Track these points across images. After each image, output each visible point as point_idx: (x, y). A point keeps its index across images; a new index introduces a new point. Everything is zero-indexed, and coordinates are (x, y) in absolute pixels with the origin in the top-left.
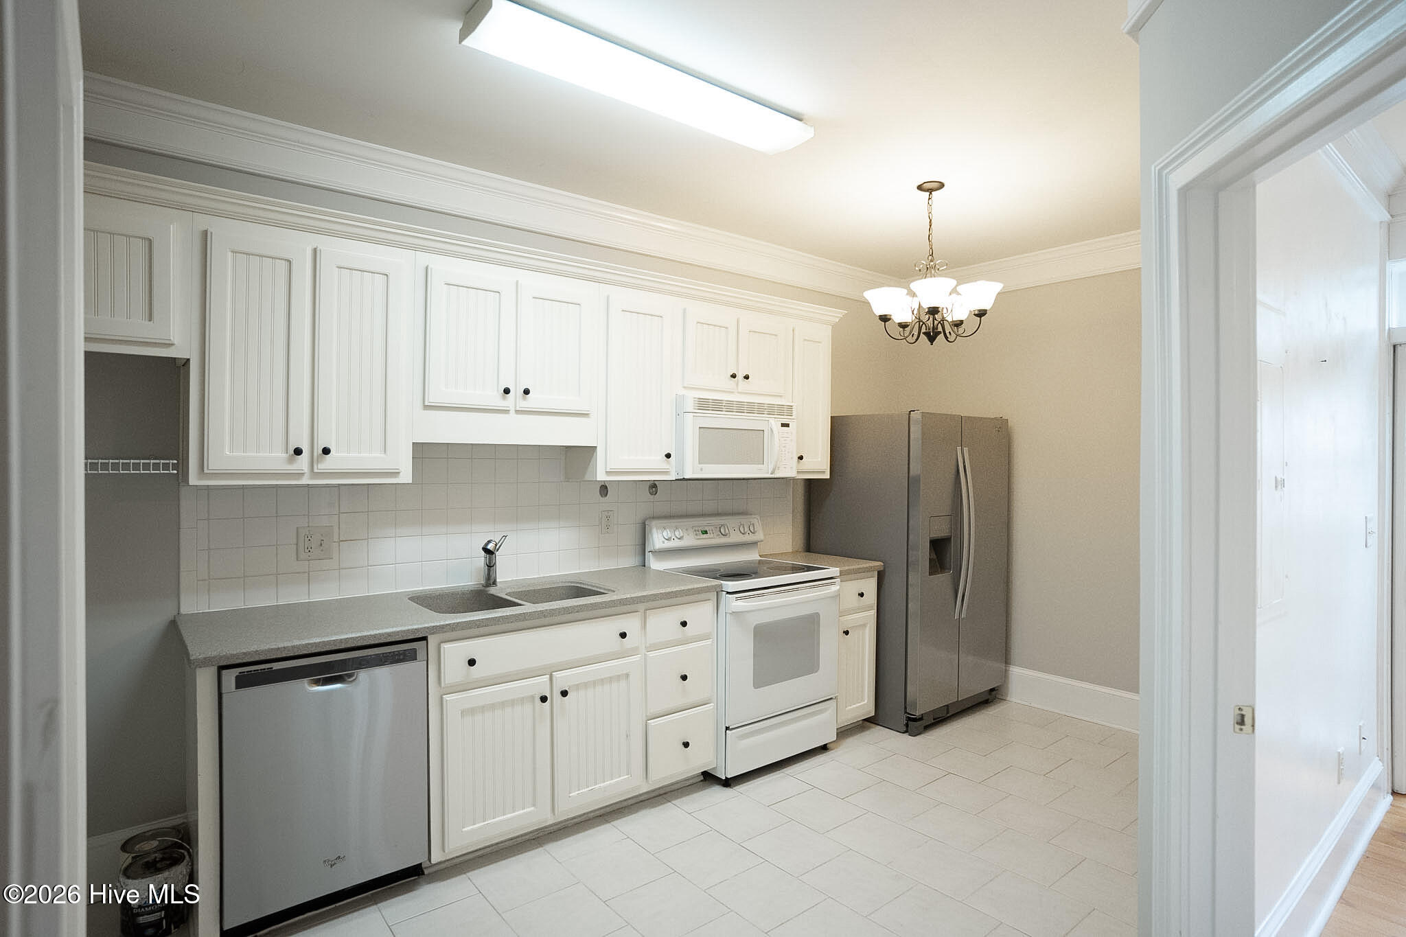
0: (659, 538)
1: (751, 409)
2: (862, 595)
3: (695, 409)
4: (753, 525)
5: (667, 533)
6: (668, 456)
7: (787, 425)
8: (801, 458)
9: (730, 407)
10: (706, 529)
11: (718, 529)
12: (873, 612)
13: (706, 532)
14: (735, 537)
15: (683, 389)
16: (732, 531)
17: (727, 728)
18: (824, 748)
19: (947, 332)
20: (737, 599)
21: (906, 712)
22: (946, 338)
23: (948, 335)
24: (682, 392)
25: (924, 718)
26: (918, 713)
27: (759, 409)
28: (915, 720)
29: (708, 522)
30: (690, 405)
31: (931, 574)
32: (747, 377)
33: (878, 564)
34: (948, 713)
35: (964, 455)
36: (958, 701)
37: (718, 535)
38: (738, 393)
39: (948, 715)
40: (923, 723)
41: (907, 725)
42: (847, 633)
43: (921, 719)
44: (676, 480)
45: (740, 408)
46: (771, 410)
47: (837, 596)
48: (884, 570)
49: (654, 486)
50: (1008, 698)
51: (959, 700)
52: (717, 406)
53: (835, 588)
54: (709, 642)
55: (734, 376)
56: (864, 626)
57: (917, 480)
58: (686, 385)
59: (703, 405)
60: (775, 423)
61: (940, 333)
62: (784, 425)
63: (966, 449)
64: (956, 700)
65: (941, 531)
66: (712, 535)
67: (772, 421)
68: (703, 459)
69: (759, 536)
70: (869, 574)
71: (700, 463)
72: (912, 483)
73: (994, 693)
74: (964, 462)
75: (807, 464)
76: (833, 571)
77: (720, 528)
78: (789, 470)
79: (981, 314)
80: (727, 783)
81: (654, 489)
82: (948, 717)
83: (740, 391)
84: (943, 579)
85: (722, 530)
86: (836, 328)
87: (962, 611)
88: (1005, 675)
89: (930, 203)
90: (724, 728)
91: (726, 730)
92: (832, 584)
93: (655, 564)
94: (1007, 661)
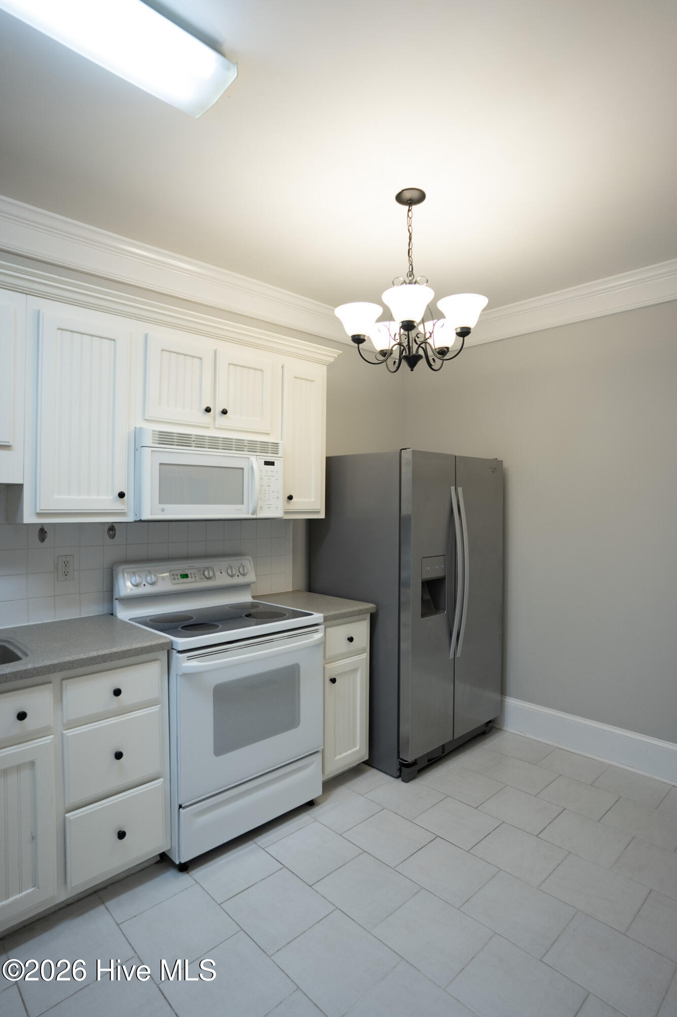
0: (127, 585)
1: (227, 445)
2: (351, 639)
3: (153, 443)
4: (243, 566)
5: (137, 579)
6: (122, 495)
7: (272, 464)
8: (290, 498)
9: (200, 442)
10: (188, 572)
11: (202, 572)
12: (365, 656)
13: (186, 576)
14: (222, 579)
15: (144, 421)
16: (218, 574)
17: (180, 806)
18: (311, 804)
19: (431, 359)
20: (190, 658)
21: (399, 757)
22: (430, 365)
23: (432, 362)
24: (141, 424)
25: (417, 762)
26: (410, 759)
27: (240, 445)
28: (408, 766)
29: (189, 565)
30: (148, 440)
31: (423, 615)
32: (224, 412)
33: (370, 606)
34: (443, 752)
35: (459, 495)
36: (453, 740)
37: (201, 579)
38: (216, 428)
39: (443, 755)
40: (417, 767)
41: (400, 770)
42: (333, 681)
43: (415, 763)
44: (135, 522)
45: (214, 443)
46: (252, 447)
47: (323, 643)
48: (377, 611)
49: (112, 529)
50: (505, 728)
51: (455, 738)
52: (184, 440)
53: (318, 636)
54: (156, 708)
55: (208, 410)
56: (355, 671)
57: (408, 518)
58: (147, 418)
59: (165, 439)
60: (256, 462)
61: (420, 357)
62: (267, 463)
63: (460, 489)
64: (451, 738)
65: (434, 570)
66: (194, 578)
67: (253, 459)
68: (165, 498)
69: (251, 577)
70: (361, 617)
71: (160, 503)
72: (403, 523)
73: (490, 725)
74: (458, 502)
75: (299, 503)
76: (317, 617)
77: (204, 571)
78: (274, 510)
79: (464, 333)
80: (184, 868)
81: (111, 532)
82: (444, 756)
83: (217, 426)
84: (437, 620)
85: (206, 573)
86: (330, 367)
87: (458, 650)
88: (501, 706)
89: (410, 216)
90: (177, 807)
91: (180, 808)
92: (316, 631)
93: (124, 614)
94: (503, 691)
